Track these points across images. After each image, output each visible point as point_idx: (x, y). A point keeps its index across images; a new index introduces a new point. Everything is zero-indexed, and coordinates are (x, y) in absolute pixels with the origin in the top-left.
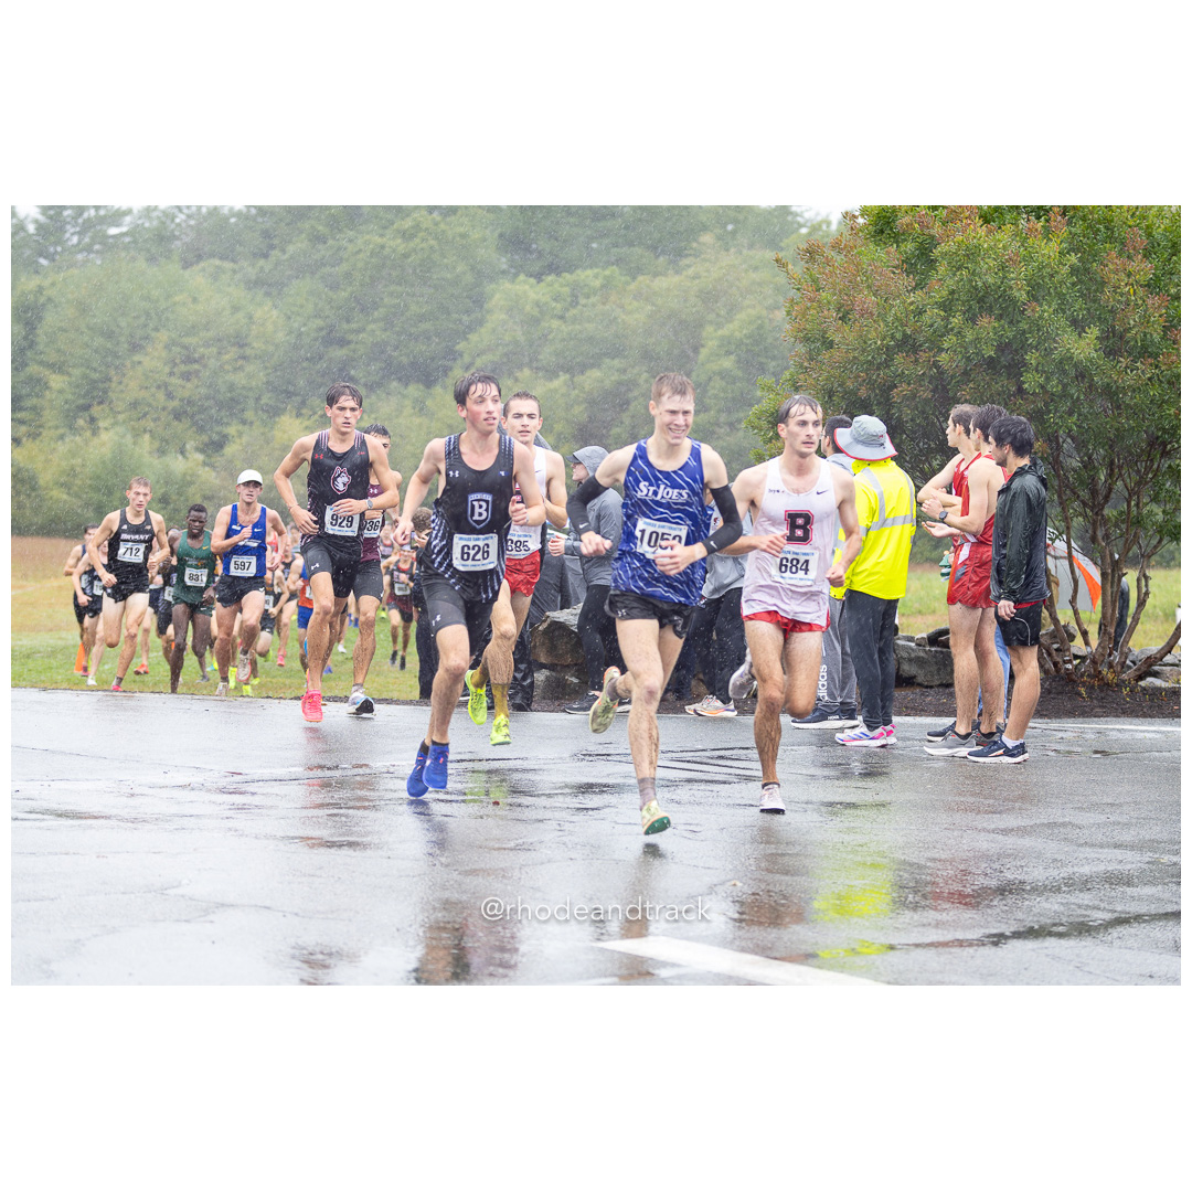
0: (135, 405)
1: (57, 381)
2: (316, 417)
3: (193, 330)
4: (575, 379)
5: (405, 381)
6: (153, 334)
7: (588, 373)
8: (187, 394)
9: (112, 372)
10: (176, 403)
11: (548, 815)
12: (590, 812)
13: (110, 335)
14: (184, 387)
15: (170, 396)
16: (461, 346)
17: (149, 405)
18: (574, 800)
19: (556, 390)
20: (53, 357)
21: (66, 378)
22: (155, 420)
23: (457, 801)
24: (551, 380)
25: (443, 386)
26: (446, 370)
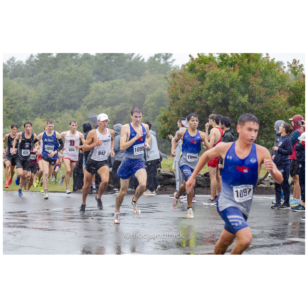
2: (45, 118)
3: (13, 95)
4: (113, 108)
5: (69, 109)
7: (116, 106)
11: (106, 221)
14: (11, 111)
15: (7, 113)
19: (108, 111)
24: (107, 108)
25: (79, 110)
26: (79, 106)
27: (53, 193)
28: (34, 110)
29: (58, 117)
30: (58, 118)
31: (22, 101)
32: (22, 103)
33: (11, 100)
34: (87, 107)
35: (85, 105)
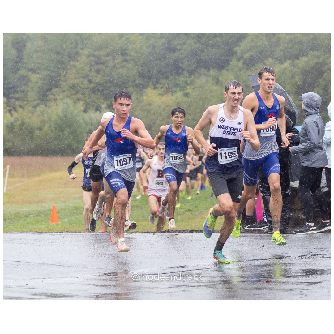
0: (73, 87)
1: (34, 77)
2: (164, 88)
3: (100, 48)
4: (295, 62)
5: (208, 68)
6: (81, 51)
7: (301, 58)
8: (98, 80)
9: (60, 71)
10: (92, 85)
11: (295, 287)
12: (316, 284)
13: (58, 53)
14: (97, 77)
15: (90, 82)
16: (236, 49)
17: (80, 87)
18: (308, 278)
19: (286, 69)
20: (31, 65)
21: (38, 75)
22: (84, 94)
23: (247, 282)
24: (282, 64)
25: (228, 70)
26: (228, 62)
27: (188, 234)
28: (141, 75)
29: (187, 84)
30: (188, 87)
31: (118, 58)
32: (118, 61)
33: (98, 57)
34: (244, 63)
35: (239, 60)
